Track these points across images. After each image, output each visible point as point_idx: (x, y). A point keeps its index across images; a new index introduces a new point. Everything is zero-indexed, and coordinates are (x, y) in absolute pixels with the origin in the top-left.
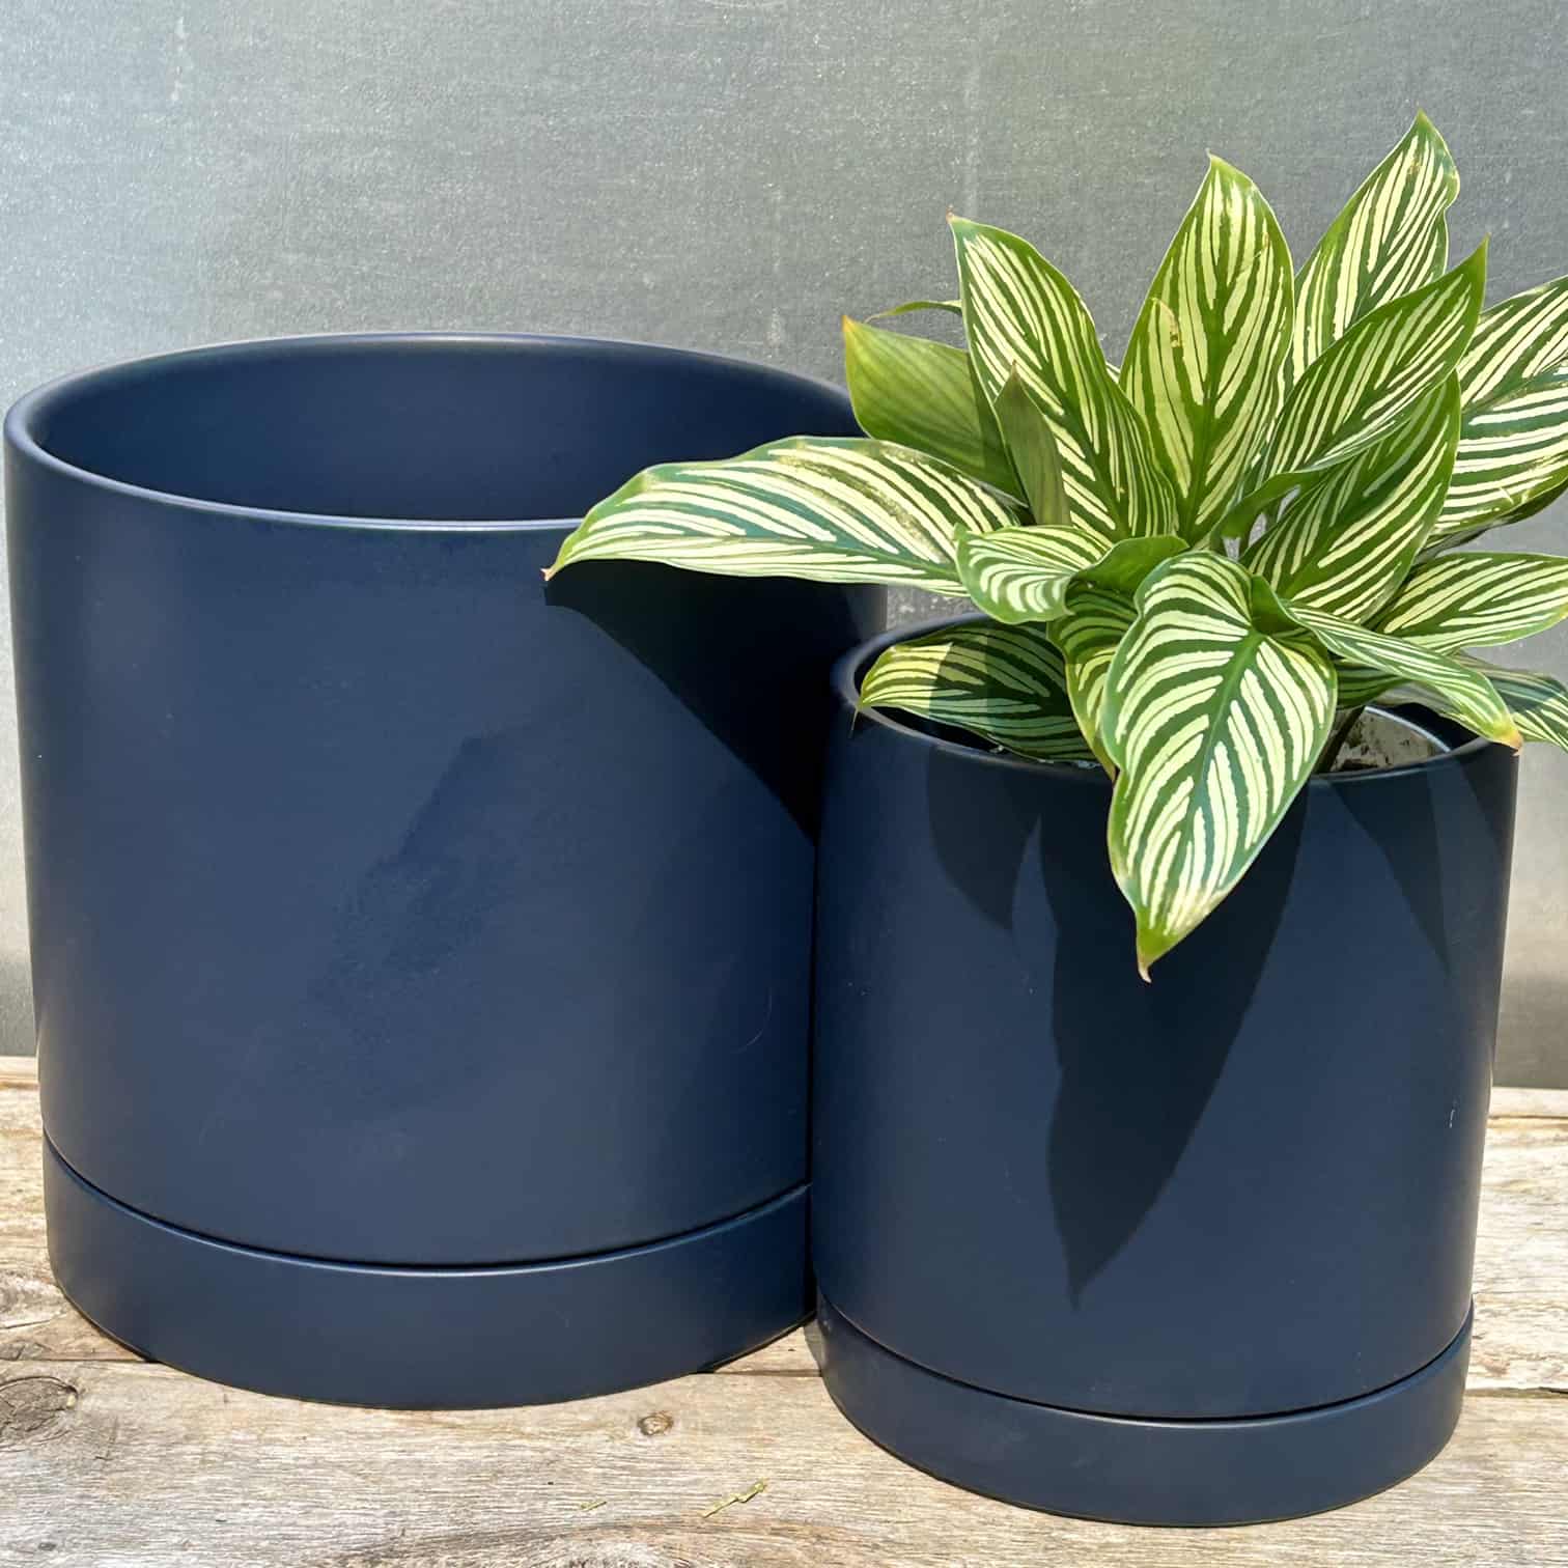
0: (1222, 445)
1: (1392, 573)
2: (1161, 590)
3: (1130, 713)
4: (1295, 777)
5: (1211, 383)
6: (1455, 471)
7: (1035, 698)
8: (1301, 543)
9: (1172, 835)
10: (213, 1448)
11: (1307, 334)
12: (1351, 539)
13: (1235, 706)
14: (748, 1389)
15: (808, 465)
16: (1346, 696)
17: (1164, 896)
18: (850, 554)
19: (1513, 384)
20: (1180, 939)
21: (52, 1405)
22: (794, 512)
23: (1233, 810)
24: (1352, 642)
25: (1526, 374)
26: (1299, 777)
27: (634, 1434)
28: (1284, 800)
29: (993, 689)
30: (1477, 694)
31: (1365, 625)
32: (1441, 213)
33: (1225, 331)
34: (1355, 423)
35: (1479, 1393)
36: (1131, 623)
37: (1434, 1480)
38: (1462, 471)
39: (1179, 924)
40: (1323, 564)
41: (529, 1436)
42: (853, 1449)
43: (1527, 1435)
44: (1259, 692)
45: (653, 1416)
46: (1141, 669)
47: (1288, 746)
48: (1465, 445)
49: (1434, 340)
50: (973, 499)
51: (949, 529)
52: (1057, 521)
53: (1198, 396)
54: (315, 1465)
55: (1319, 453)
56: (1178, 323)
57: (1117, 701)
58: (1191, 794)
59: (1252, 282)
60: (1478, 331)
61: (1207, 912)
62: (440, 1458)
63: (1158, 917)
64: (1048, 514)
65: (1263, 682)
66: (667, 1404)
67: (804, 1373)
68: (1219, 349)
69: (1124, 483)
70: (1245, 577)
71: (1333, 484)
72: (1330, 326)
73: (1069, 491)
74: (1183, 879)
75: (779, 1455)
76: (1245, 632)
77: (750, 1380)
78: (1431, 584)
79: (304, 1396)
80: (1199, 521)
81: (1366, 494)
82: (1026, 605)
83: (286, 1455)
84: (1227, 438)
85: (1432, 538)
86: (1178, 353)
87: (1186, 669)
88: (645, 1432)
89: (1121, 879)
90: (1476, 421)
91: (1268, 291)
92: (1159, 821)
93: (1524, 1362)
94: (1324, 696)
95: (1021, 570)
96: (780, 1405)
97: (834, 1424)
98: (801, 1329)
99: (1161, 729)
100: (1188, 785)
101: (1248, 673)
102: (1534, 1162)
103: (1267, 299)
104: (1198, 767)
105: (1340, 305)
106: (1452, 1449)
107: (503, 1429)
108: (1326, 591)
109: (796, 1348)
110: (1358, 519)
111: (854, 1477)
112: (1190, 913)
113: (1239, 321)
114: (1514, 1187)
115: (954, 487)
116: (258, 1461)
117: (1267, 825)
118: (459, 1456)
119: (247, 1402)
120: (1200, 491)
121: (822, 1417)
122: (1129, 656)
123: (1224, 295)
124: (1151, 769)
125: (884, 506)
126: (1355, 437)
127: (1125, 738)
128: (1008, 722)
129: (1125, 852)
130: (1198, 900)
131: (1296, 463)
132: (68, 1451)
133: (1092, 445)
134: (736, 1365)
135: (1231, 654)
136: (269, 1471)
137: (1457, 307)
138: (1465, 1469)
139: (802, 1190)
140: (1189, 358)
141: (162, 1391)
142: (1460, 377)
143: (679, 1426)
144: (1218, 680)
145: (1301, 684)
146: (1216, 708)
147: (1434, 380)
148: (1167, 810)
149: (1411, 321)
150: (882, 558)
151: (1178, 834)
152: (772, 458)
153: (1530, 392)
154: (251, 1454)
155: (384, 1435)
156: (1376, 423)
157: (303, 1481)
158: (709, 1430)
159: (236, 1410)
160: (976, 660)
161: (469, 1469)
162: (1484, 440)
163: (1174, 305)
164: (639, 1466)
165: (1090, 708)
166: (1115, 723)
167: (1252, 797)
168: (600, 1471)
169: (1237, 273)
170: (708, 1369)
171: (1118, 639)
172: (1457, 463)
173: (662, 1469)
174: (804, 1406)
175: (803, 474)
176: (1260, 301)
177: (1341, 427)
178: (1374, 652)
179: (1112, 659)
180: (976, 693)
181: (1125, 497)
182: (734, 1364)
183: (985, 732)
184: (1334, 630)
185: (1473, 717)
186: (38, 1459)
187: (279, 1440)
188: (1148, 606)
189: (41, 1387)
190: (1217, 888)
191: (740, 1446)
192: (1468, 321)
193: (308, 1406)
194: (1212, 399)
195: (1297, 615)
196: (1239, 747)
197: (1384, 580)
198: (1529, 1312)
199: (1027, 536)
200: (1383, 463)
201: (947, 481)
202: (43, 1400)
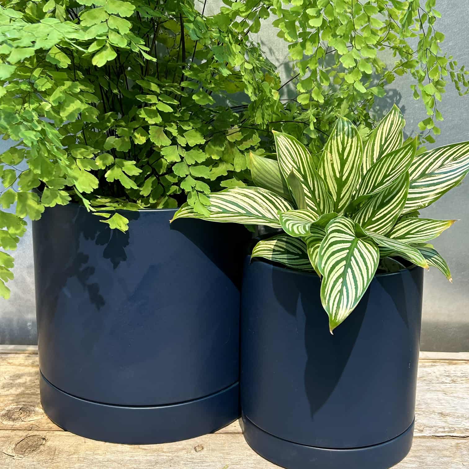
0: (345, 187)
1: (391, 222)
2: (332, 227)
3: (325, 261)
4: (370, 278)
5: (341, 172)
6: (408, 197)
7: (297, 254)
8: (368, 214)
9: (337, 294)
10: (81, 456)
11: (367, 160)
12: (381, 213)
13: (352, 258)
14: (224, 438)
15: (239, 194)
16: (382, 255)
17: (336, 311)
18: (249, 216)
19: (423, 175)
20: (341, 322)
21: (39, 444)
22: (235, 205)
23: (354, 287)
24: (382, 240)
25: (427, 172)
26: (371, 278)
27: (193, 451)
28: (367, 284)
29: (287, 252)
30: (417, 255)
31: (385, 236)
32: (401, 130)
33: (345, 159)
34: (381, 183)
35: (416, 437)
36: (325, 236)
37: (406, 463)
38: (410, 197)
39: (340, 319)
40: (373, 219)
41: (165, 452)
42: (251, 455)
43: (430, 449)
44: (359, 254)
45: (198, 446)
46: (327, 249)
47: (367, 269)
48: (410, 191)
49: (403, 162)
50: (282, 203)
51: (276, 211)
52: (303, 208)
53: (338, 175)
54: (108, 461)
55: (372, 191)
56: (332, 157)
57: (322, 257)
58: (342, 282)
59: (351, 146)
60: (414, 161)
61: (348, 315)
62: (141, 459)
63: (334, 317)
64: (301, 207)
65: (359, 251)
66: (202, 443)
67: (239, 433)
68: (343, 163)
69: (319, 198)
70: (353, 223)
71: (376, 199)
72: (372, 158)
73: (307, 201)
74: (341, 306)
75: (232, 457)
76: (354, 238)
77: (224, 435)
78: (402, 226)
79: (106, 441)
80: (339, 207)
81: (385, 201)
82: (299, 232)
83: (100, 458)
84: (346, 186)
85: (401, 214)
86: (332, 164)
87: (339, 248)
88: (196, 451)
89: (324, 306)
90: (413, 184)
91: (356, 148)
92: (334, 290)
93: (428, 428)
94: (376, 255)
95: (296, 222)
96: (232, 443)
97: (246, 448)
98: (238, 420)
99: (333, 265)
100: (341, 280)
101: (355, 249)
102: (426, 372)
103: (355, 150)
104: (344, 275)
105: (375, 153)
106: (410, 453)
107: (158, 451)
108: (375, 226)
109: (236, 426)
110: (383, 208)
111: (252, 463)
112: (343, 315)
113: (348, 156)
114: (422, 379)
115: (276, 199)
116: (93, 460)
117: (363, 291)
118: (145, 458)
119: (91, 443)
120: (339, 199)
121: (243, 446)
122: (324, 245)
123: (344, 149)
124: (331, 276)
125: (258, 204)
126: (381, 187)
127: (324, 268)
128: (290, 261)
129: (325, 299)
130: (345, 312)
131: (366, 193)
132: (42, 457)
133: (311, 188)
134: (220, 431)
135: (351, 244)
136: (95, 463)
137: (409, 153)
138: (414, 459)
139: (238, 383)
140: (335, 166)
141: (68, 439)
142: (410, 172)
143: (205, 449)
144: (348, 251)
145: (370, 252)
146: (347, 259)
147: (403, 172)
148: (336, 287)
149: (397, 157)
150: (258, 218)
151: (339, 293)
152: (229, 191)
153: (428, 177)
154: (91, 458)
155: (127, 452)
156: (387, 183)
157: (105, 466)
158: (213, 450)
159: (88, 445)
160: (283, 245)
161: (149, 462)
162: (415, 189)
163: (331, 152)
164: (195, 461)
165: (314, 259)
166: (321, 263)
167: (358, 283)
168: (184, 462)
169: (347, 143)
170: (212, 432)
171: (321, 240)
172: (408, 195)
173: (200, 462)
174: (238, 443)
175: (237, 195)
176: (353, 150)
177: (378, 184)
178: (388, 243)
179: (320, 245)
180: (283, 253)
181: (320, 202)
182: (220, 430)
183: (285, 263)
184: (378, 237)
185: (416, 261)
186: (35, 459)
187: (99, 454)
188: (329, 232)
189: (36, 439)
190: (350, 308)
191: (221, 455)
192: (412, 157)
193: (107, 444)
194: (342, 176)
195: (367, 233)
196: (354, 269)
197: (390, 224)
198: (428, 414)
199: (296, 212)
200: (389, 193)
201: (275, 198)
202: (37, 442)
